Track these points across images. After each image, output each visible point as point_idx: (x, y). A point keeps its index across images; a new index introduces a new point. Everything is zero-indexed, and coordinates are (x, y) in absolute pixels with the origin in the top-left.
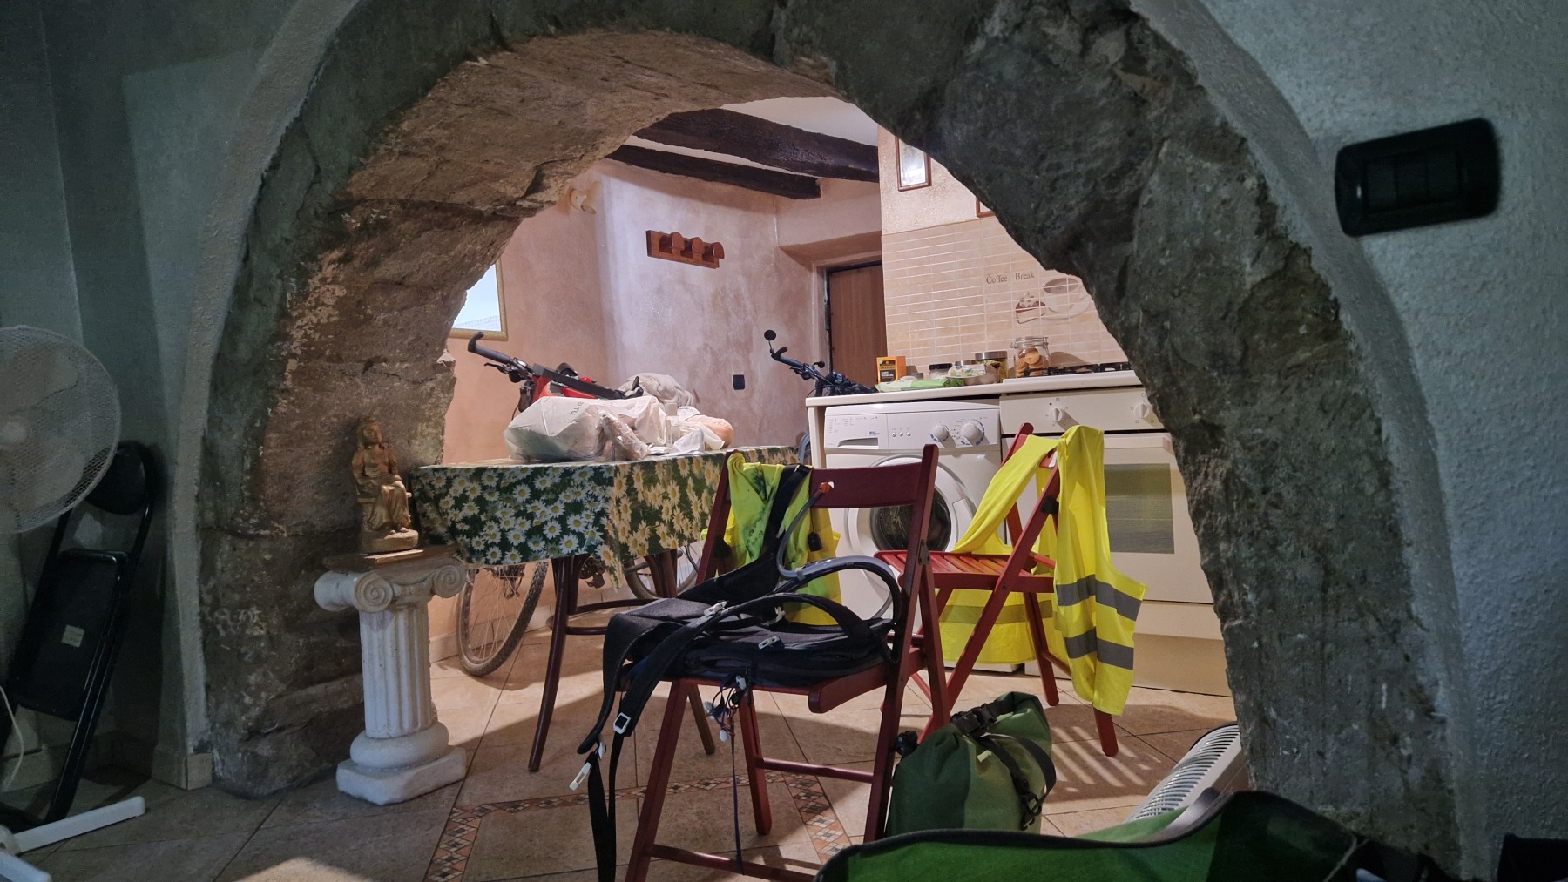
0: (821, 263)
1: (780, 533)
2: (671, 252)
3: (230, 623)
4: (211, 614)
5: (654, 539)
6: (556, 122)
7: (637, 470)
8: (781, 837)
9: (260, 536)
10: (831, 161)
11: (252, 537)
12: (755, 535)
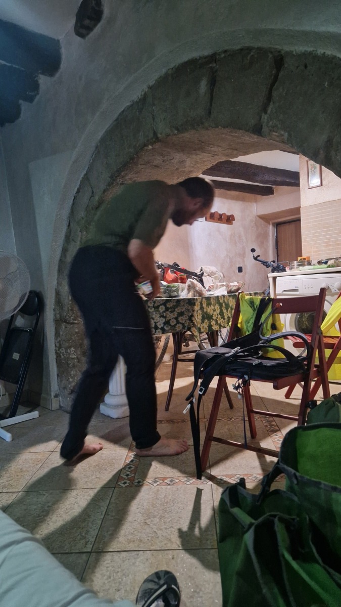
0: (274, 221)
1: (260, 323)
2: (214, 219)
3: (65, 353)
4: (59, 350)
5: (210, 326)
6: (175, 168)
7: (204, 300)
8: (261, 440)
9: (74, 323)
10: (279, 179)
11: (72, 323)
12: (250, 323)
